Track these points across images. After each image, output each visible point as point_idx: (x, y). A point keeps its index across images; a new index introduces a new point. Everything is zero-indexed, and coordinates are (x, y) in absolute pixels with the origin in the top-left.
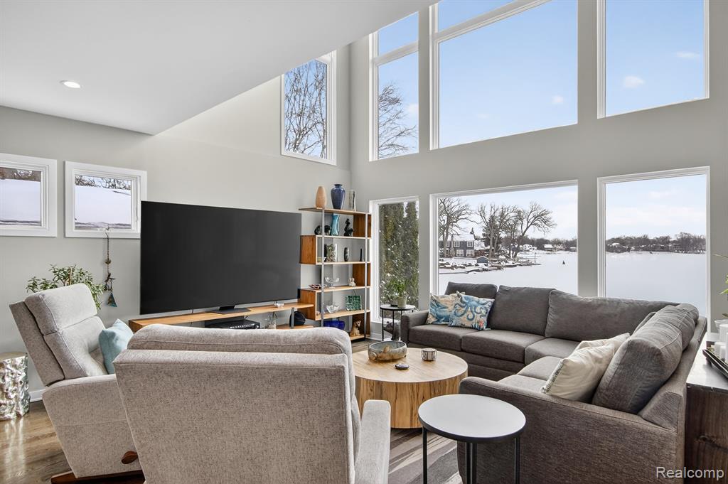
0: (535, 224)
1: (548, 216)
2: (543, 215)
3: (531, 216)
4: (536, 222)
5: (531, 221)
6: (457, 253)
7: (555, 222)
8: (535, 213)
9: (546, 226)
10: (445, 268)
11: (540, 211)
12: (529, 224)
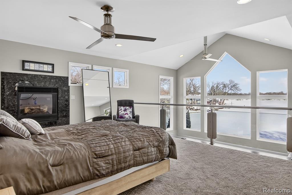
0: (232, 90)
1: (237, 86)
2: (235, 86)
3: (230, 86)
4: (232, 89)
5: (230, 88)
6: (198, 103)
7: (241, 89)
8: (232, 85)
9: (236, 90)
10: (193, 110)
11: (234, 84)
12: (229, 89)
